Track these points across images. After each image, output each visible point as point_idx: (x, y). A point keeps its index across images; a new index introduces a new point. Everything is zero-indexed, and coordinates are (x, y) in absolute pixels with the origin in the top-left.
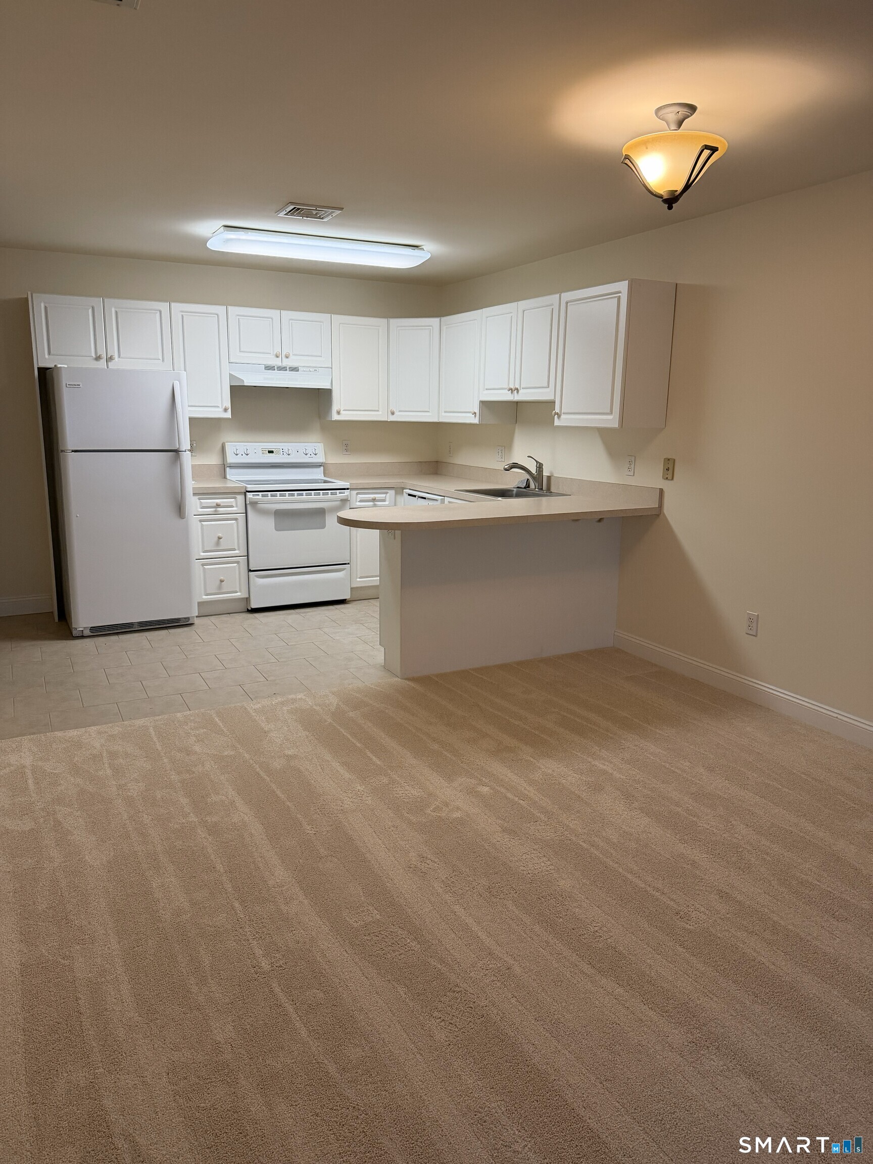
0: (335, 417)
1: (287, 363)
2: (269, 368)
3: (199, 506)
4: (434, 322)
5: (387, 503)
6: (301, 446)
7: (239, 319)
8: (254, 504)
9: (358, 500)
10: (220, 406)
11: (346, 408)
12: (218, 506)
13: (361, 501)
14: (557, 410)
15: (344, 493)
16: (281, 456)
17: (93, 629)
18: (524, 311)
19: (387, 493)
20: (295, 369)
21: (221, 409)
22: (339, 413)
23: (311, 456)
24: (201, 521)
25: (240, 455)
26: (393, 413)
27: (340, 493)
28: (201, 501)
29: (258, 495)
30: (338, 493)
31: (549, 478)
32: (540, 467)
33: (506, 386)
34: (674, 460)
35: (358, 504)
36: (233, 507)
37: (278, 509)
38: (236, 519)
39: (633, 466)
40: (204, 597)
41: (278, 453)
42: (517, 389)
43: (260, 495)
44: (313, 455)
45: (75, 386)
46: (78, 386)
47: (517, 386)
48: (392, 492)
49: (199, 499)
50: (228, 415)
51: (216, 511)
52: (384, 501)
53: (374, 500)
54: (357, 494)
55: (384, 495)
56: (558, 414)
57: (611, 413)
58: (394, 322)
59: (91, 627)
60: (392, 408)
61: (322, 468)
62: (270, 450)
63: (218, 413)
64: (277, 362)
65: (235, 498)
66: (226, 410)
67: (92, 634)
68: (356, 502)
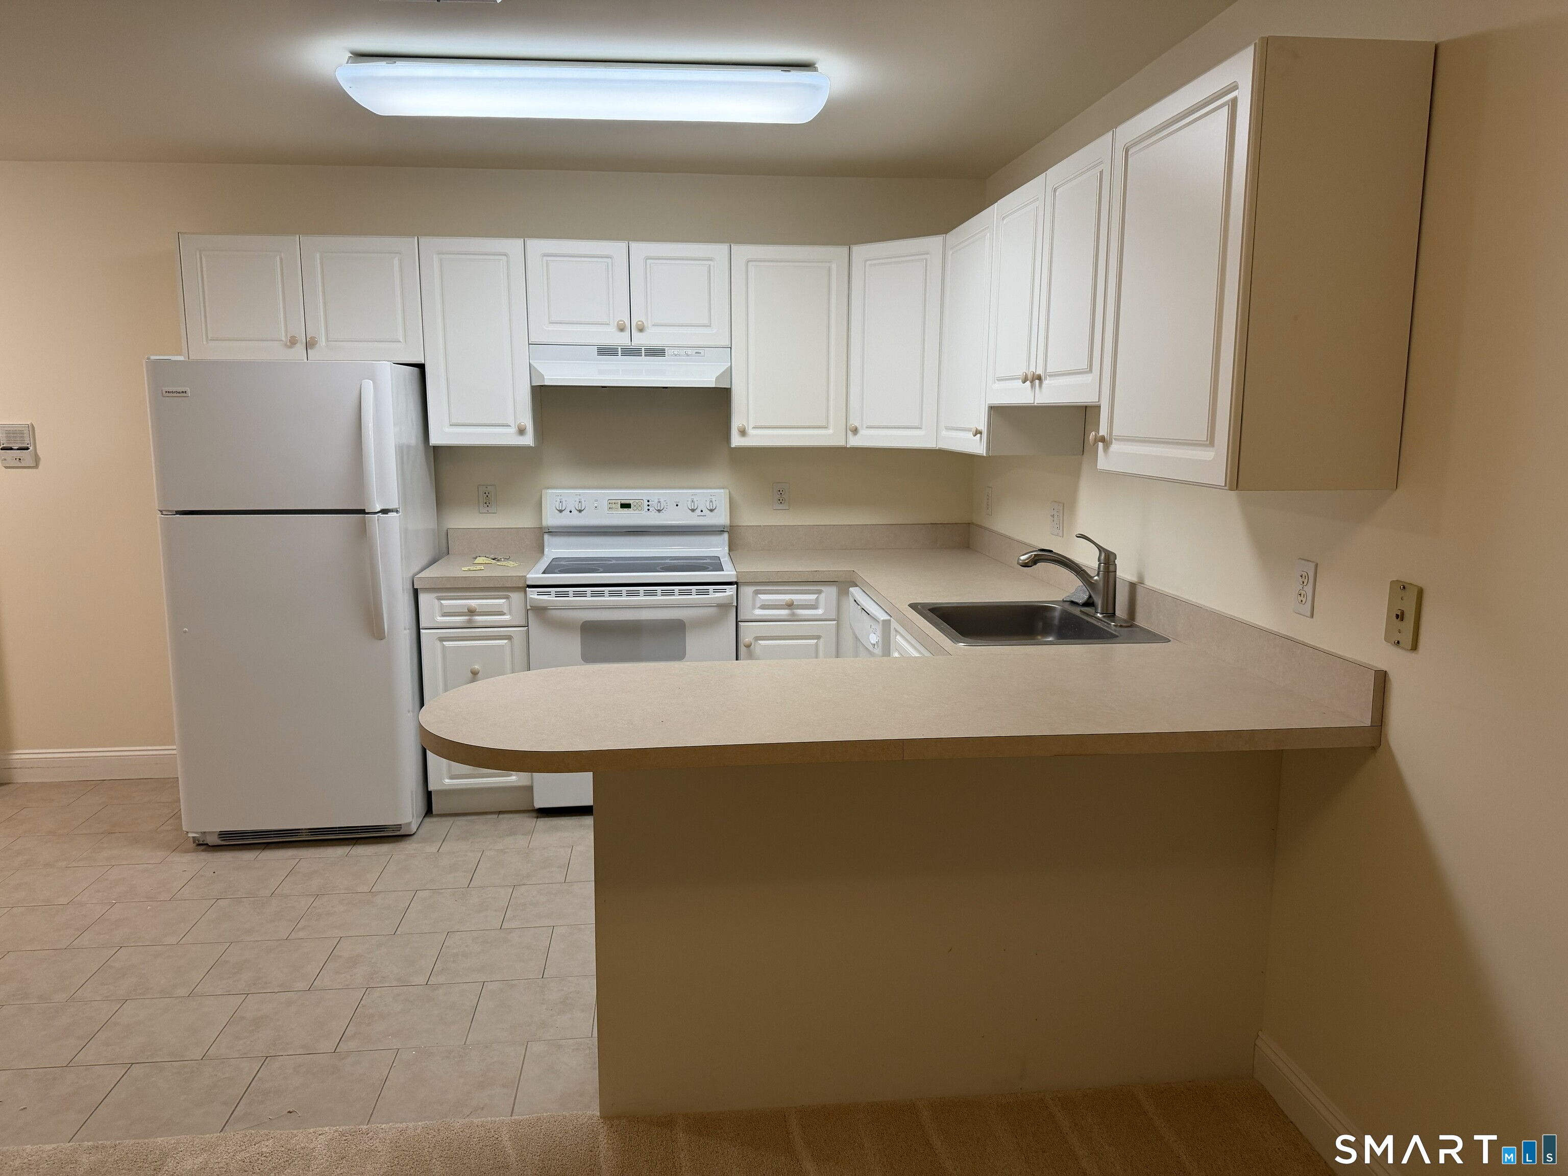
0: (736, 441)
1: (640, 340)
2: (606, 351)
3: (437, 611)
4: (933, 243)
5: (820, 612)
6: (685, 495)
7: (547, 261)
8: (540, 610)
9: (758, 605)
10: (512, 424)
11: (759, 424)
12: (471, 612)
13: (763, 607)
14: (1103, 431)
15: (724, 591)
16: (644, 512)
17: (223, 835)
18: (1055, 191)
19: (820, 592)
20: (656, 352)
21: (513, 430)
22: (743, 433)
23: (702, 514)
24: (442, 639)
25: (567, 512)
26: (855, 431)
27: (715, 591)
28: (442, 602)
29: (549, 594)
30: (711, 591)
31: (1133, 587)
32: (1108, 560)
33: (1021, 372)
34: (1420, 593)
35: (759, 612)
36: (504, 614)
37: (587, 620)
38: (509, 638)
39: (1309, 589)
40: (447, 781)
41: (639, 507)
42: (1039, 378)
43: (553, 593)
44: (706, 512)
45: (178, 395)
46: (184, 395)
47: (1040, 371)
48: (830, 592)
49: (439, 599)
50: (528, 440)
51: (470, 621)
52: (814, 607)
53: (790, 605)
54: (757, 593)
55: (814, 597)
56: (1103, 440)
57: (1211, 441)
58: (861, 251)
59: (220, 832)
60: (854, 422)
61: (726, 535)
62: (623, 502)
63: (506, 437)
64: (622, 340)
65: (507, 597)
66: (521, 432)
67: (224, 843)
68: (754, 608)
